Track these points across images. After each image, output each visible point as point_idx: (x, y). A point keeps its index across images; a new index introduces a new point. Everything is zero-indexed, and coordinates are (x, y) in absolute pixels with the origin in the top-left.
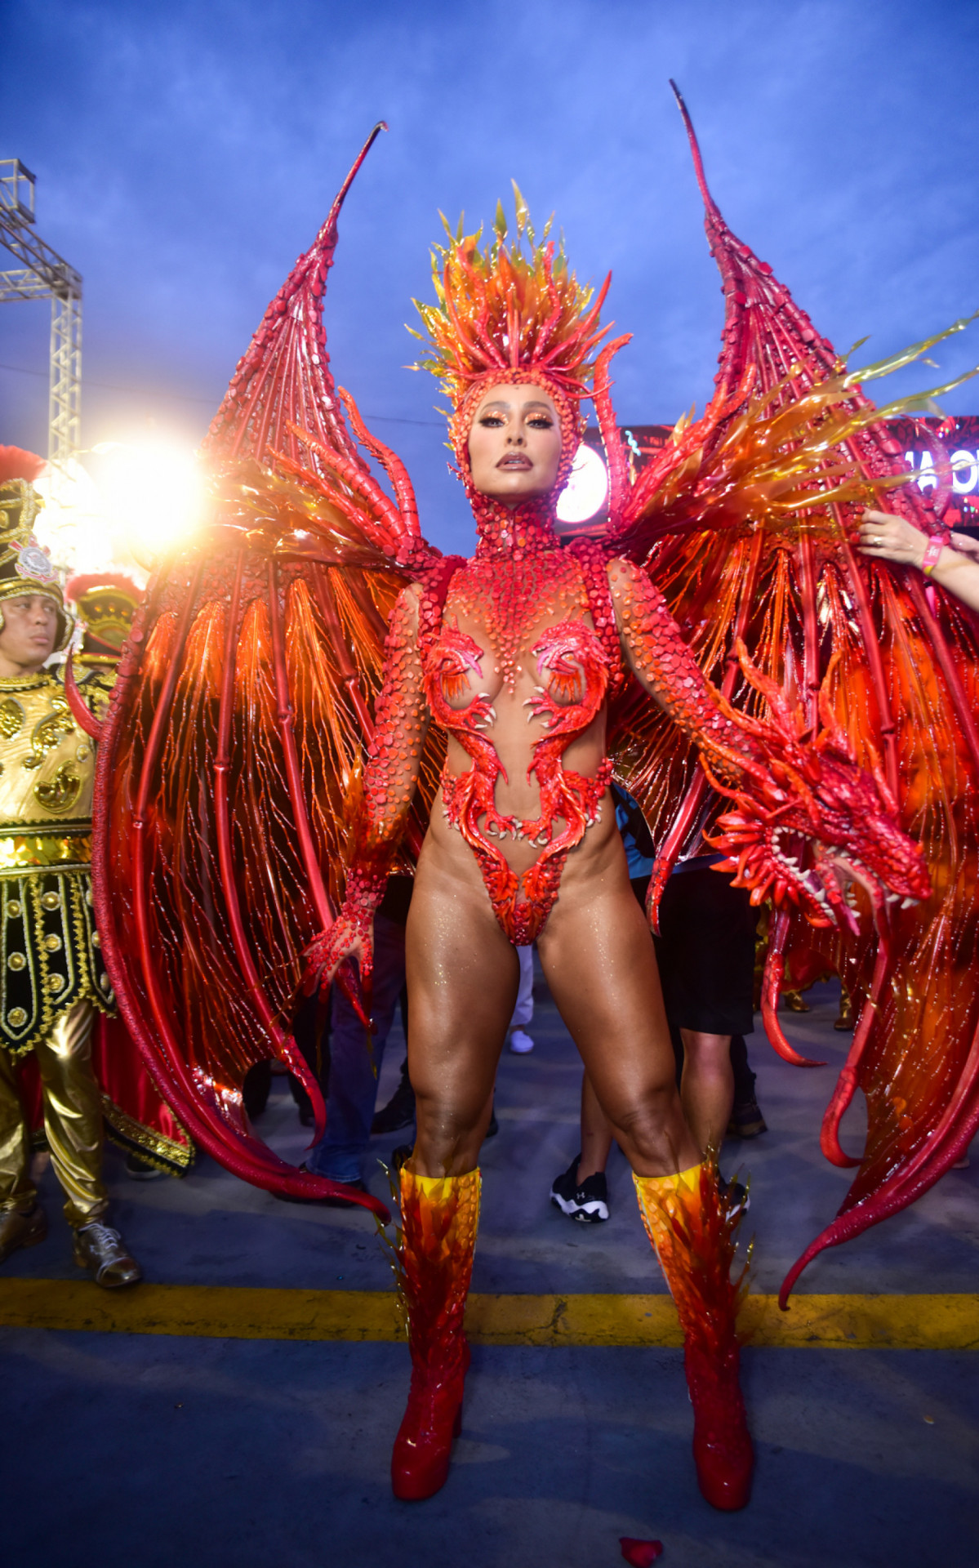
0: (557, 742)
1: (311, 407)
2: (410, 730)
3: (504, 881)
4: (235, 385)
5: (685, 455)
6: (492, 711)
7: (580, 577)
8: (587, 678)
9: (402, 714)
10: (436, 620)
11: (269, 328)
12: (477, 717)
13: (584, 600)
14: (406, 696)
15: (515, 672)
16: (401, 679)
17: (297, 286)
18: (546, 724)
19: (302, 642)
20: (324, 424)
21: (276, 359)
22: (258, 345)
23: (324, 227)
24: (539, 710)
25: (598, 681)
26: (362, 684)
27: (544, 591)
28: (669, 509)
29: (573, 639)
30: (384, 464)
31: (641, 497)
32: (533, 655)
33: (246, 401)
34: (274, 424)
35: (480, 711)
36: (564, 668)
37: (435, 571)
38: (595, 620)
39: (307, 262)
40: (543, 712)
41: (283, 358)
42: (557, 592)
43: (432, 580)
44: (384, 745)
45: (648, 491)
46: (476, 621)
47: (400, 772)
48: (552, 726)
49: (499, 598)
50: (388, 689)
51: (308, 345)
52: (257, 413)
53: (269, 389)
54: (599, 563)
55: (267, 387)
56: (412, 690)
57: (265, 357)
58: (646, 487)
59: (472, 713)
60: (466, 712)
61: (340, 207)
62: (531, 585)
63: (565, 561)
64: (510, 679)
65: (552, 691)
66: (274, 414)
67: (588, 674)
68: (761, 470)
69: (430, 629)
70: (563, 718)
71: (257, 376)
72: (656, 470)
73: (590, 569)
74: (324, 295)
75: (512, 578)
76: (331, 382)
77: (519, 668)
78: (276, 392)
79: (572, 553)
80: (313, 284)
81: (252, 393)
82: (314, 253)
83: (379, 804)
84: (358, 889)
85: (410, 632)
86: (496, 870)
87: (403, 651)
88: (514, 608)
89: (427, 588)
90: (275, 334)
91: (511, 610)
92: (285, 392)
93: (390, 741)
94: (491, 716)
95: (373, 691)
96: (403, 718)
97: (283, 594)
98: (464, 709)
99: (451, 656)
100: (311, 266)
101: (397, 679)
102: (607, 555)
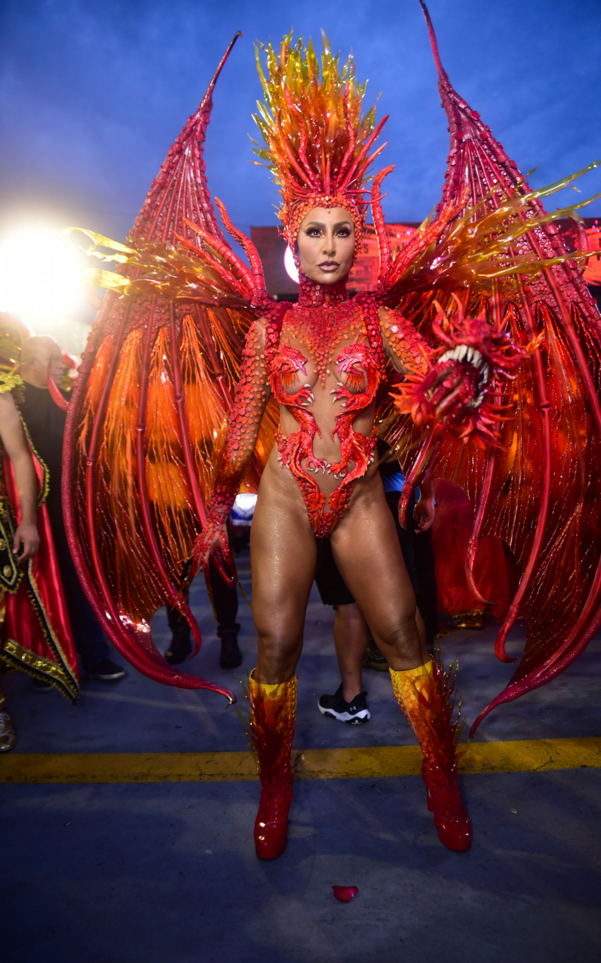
0: (350, 415)
1: (195, 210)
2: (256, 406)
3: (317, 499)
4: (150, 197)
5: (427, 244)
6: (312, 395)
7: (362, 317)
8: (368, 378)
9: (251, 396)
10: (276, 340)
11: (171, 161)
12: (303, 399)
13: (364, 331)
14: (254, 386)
15: (325, 372)
16: (251, 375)
17: (188, 136)
18: (344, 405)
19: (190, 353)
20: (204, 220)
21: (175, 181)
22: (164, 172)
23: (204, 98)
24: (340, 396)
25: (375, 379)
26: (227, 378)
27: (341, 324)
28: (415, 276)
29: (360, 355)
30: (242, 245)
31: (400, 269)
32: (336, 364)
33: (157, 206)
34: (173, 221)
35: (305, 395)
36: (354, 372)
37: (275, 311)
38: (371, 343)
39: (194, 120)
40: (342, 398)
41: (180, 180)
42: (349, 326)
43: (273, 316)
44: (239, 415)
45: (404, 265)
46: (301, 342)
47: (248, 432)
48: (348, 406)
49: (314, 328)
50: (243, 381)
51: (194, 172)
52: (163, 213)
53: (171, 199)
54: (373, 309)
55: (169, 197)
56: (258, 382)
57: (168, 180)
58: (402, 263)
59: (300, 396)
60: (296, 396)
61: (214, 86)
62: (333, 321)
63: (353, 307)
64: (322, 377)
65: (348, 385)
66: (173, 214)
67: (369, 375)
68: (472, 254)
69: (272, 346)
70: (354, 401)
71: (163, 191)
72: (409, 253)
73: (368, 312)
74: (204, 141)
75: (321, 317)
76: (208, 194)
77: (328, 371)
78: (175, 201)
79: (357, 302)
80: (197, 133)
81: (160, 201)
82: (198, 116)
83: (234, 450)
84: (217, 502)
85: (259, 347)
86: (312, 492)
87: (253, 359)
88: (323, 334)
89: (270, 321)
90: (175, 165)
91: (322, 336)
92: (180, 201)
93: (243, 413)
94: (311, 398)
95: (234, 383)
96: (252, 399)
97: (179, 324)
98: (295, 393)
99: (287, 362)
100: (196, 123)
101: (249, 376)
102: (378, 304)
